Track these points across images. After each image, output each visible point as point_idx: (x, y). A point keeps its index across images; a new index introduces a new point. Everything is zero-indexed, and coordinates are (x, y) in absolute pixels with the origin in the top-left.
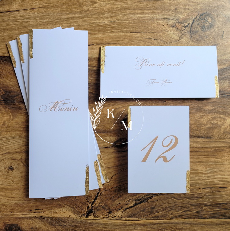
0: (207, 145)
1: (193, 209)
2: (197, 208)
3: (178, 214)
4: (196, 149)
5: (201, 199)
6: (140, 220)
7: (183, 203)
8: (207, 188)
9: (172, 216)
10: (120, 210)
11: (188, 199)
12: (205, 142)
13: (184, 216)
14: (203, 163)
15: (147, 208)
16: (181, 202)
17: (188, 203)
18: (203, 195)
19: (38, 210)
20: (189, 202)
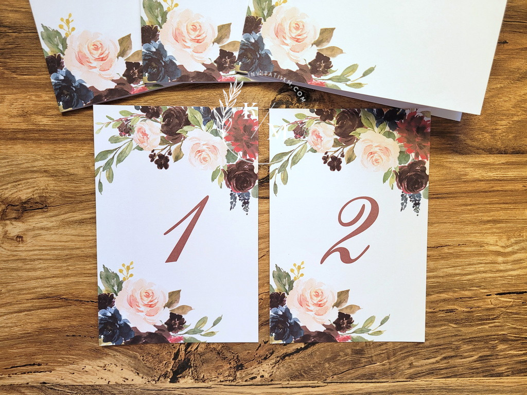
0: (512, 173)
1: (469, 351)
2: (480, 348)
3: (429, 367)
4: (483, 186)
5: (491, 323)
6: (322, 384)
7: (441, 336)
8: (509, 293)
9: (411, 371)
10: (265, 359)
11: (456, 324)
12: (507, 163)
13: (443, 372)
14: (499, 225)
15: (341, 354)
16: (437, 334)
17: (456, 335)
18: (497, 312)
19: (34, 365)
20: (460, 333)
